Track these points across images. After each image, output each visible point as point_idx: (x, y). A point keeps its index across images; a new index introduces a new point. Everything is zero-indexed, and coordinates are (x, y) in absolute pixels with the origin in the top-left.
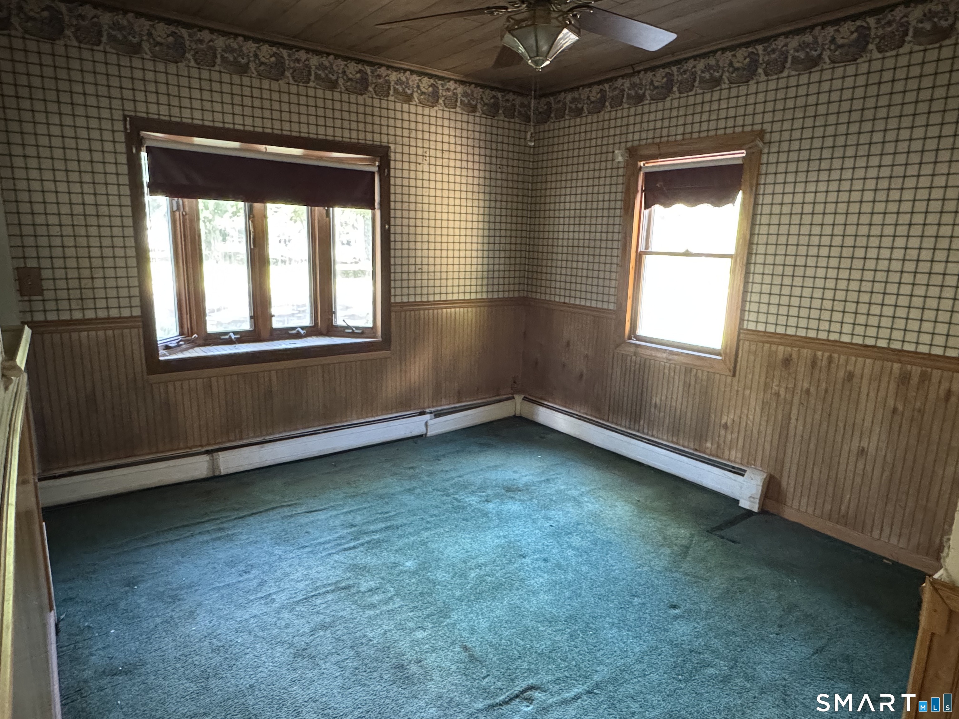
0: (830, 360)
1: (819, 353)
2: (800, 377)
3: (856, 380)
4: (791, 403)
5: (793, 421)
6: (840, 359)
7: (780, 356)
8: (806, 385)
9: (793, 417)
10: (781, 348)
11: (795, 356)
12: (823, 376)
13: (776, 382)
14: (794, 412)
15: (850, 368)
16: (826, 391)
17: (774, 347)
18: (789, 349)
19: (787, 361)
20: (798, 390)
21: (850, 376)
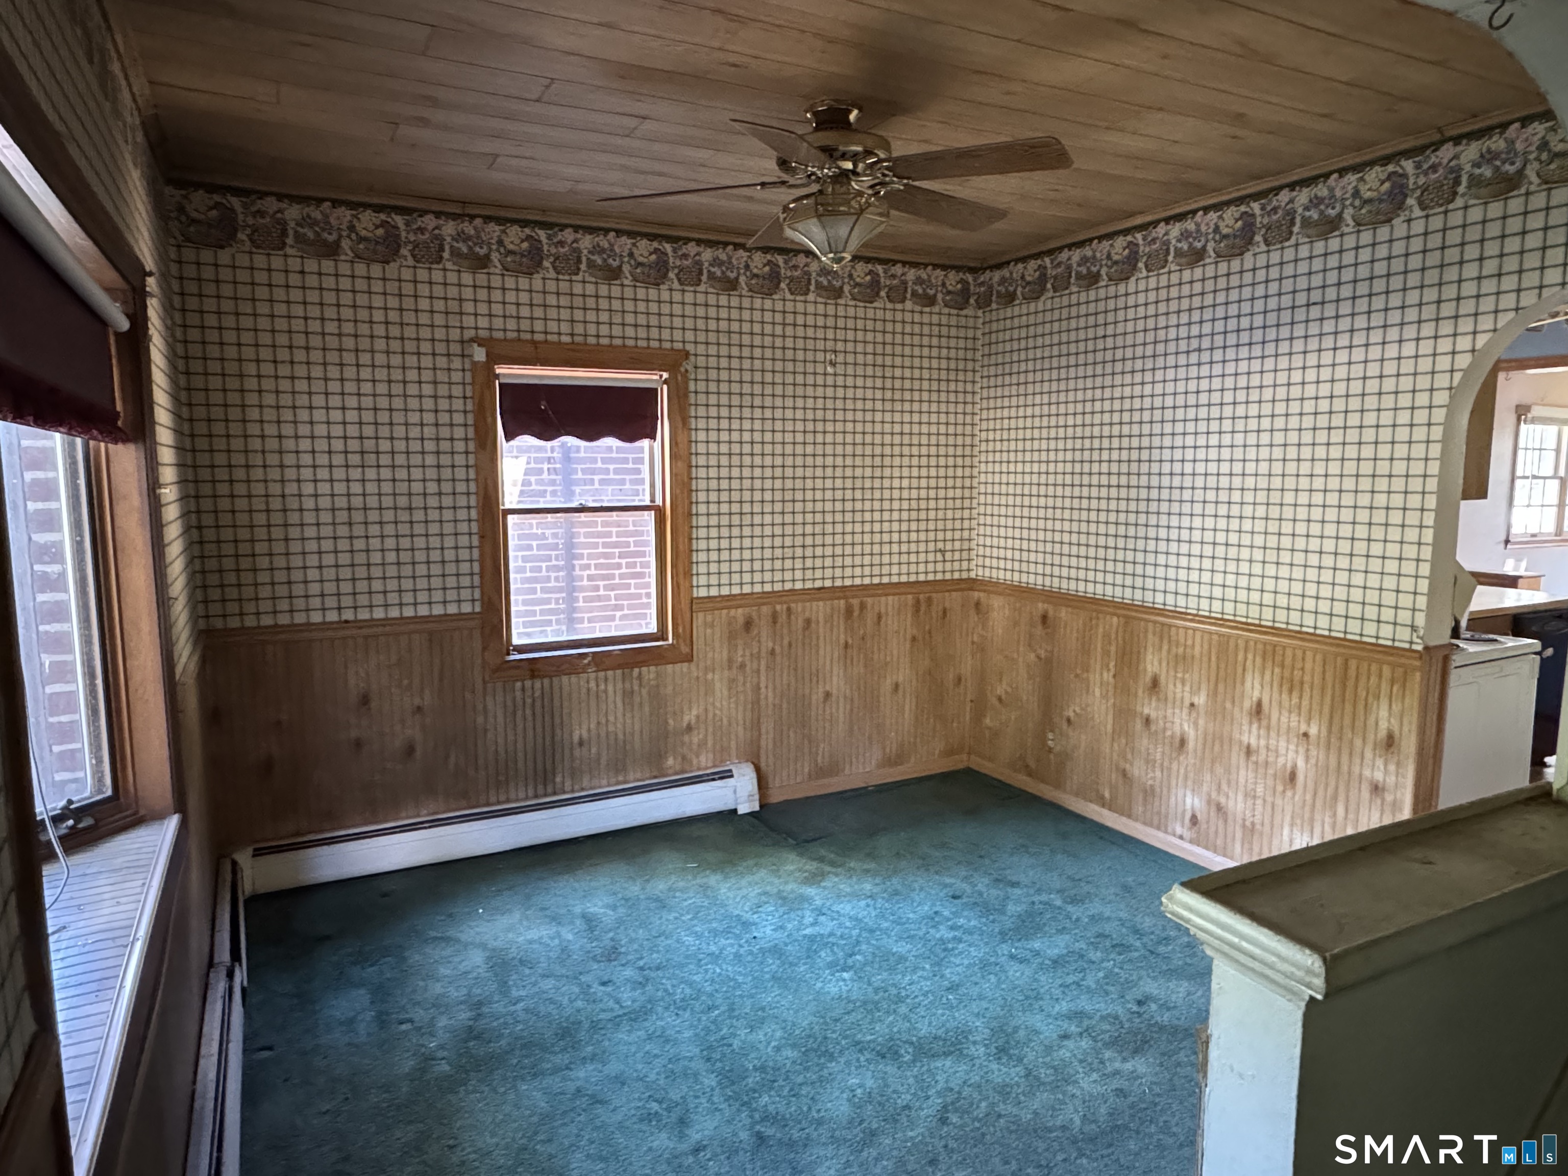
0: (789, 609)
1: (778, 607)
2: (763, 639)
3: (813, 625)
4: (758, 671)
5: (763, 690)
6: (798, 607)
7: (741, 621)
8: (770, 645)
9: (763, 685)
10: (740, 611)
11: (754, 614)
12: (785, 631)
13: (740, 653)
14: (763, 678)
15: (807, 614)
16: (790, 645)
17: (733, 612)
18: (747, 610)
19: (748, 625)
20: (763, 654)
21: (808, 622)
